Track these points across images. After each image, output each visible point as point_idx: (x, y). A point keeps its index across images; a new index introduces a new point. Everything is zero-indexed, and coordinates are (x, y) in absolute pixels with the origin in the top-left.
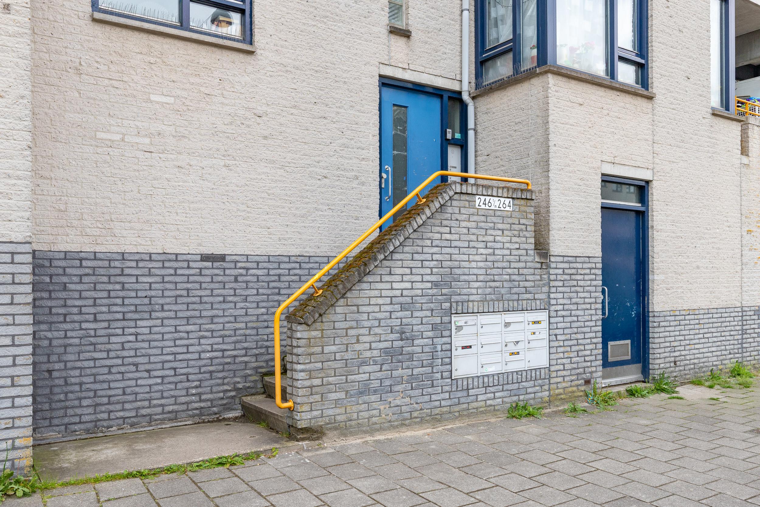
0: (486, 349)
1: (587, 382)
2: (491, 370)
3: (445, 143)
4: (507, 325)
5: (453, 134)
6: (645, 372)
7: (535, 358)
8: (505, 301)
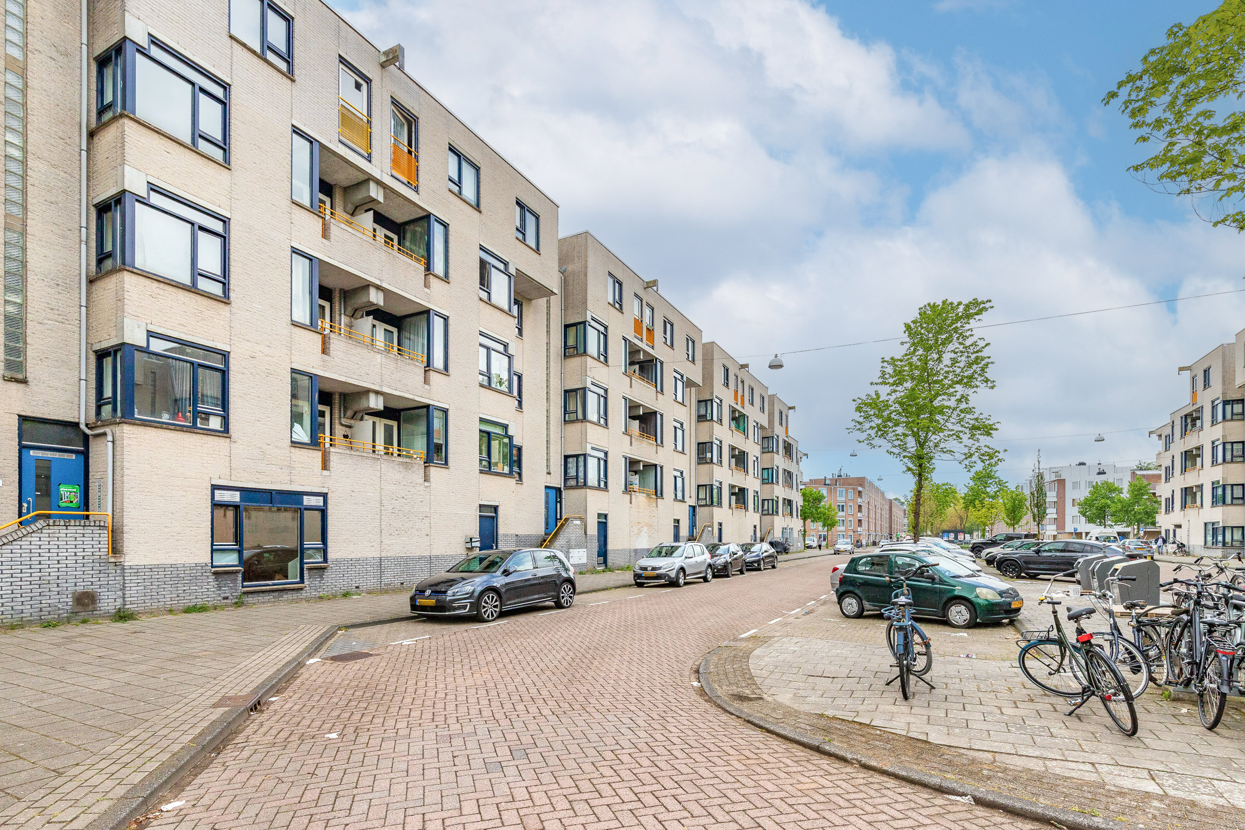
0: (575, 558)
1: (595, 568)
2: (576, 562)
3: (557, 502)
4: (579, 552)
5: (559, 500)
6: (606, 566)
7: (584, 561)
8: (579, 546)
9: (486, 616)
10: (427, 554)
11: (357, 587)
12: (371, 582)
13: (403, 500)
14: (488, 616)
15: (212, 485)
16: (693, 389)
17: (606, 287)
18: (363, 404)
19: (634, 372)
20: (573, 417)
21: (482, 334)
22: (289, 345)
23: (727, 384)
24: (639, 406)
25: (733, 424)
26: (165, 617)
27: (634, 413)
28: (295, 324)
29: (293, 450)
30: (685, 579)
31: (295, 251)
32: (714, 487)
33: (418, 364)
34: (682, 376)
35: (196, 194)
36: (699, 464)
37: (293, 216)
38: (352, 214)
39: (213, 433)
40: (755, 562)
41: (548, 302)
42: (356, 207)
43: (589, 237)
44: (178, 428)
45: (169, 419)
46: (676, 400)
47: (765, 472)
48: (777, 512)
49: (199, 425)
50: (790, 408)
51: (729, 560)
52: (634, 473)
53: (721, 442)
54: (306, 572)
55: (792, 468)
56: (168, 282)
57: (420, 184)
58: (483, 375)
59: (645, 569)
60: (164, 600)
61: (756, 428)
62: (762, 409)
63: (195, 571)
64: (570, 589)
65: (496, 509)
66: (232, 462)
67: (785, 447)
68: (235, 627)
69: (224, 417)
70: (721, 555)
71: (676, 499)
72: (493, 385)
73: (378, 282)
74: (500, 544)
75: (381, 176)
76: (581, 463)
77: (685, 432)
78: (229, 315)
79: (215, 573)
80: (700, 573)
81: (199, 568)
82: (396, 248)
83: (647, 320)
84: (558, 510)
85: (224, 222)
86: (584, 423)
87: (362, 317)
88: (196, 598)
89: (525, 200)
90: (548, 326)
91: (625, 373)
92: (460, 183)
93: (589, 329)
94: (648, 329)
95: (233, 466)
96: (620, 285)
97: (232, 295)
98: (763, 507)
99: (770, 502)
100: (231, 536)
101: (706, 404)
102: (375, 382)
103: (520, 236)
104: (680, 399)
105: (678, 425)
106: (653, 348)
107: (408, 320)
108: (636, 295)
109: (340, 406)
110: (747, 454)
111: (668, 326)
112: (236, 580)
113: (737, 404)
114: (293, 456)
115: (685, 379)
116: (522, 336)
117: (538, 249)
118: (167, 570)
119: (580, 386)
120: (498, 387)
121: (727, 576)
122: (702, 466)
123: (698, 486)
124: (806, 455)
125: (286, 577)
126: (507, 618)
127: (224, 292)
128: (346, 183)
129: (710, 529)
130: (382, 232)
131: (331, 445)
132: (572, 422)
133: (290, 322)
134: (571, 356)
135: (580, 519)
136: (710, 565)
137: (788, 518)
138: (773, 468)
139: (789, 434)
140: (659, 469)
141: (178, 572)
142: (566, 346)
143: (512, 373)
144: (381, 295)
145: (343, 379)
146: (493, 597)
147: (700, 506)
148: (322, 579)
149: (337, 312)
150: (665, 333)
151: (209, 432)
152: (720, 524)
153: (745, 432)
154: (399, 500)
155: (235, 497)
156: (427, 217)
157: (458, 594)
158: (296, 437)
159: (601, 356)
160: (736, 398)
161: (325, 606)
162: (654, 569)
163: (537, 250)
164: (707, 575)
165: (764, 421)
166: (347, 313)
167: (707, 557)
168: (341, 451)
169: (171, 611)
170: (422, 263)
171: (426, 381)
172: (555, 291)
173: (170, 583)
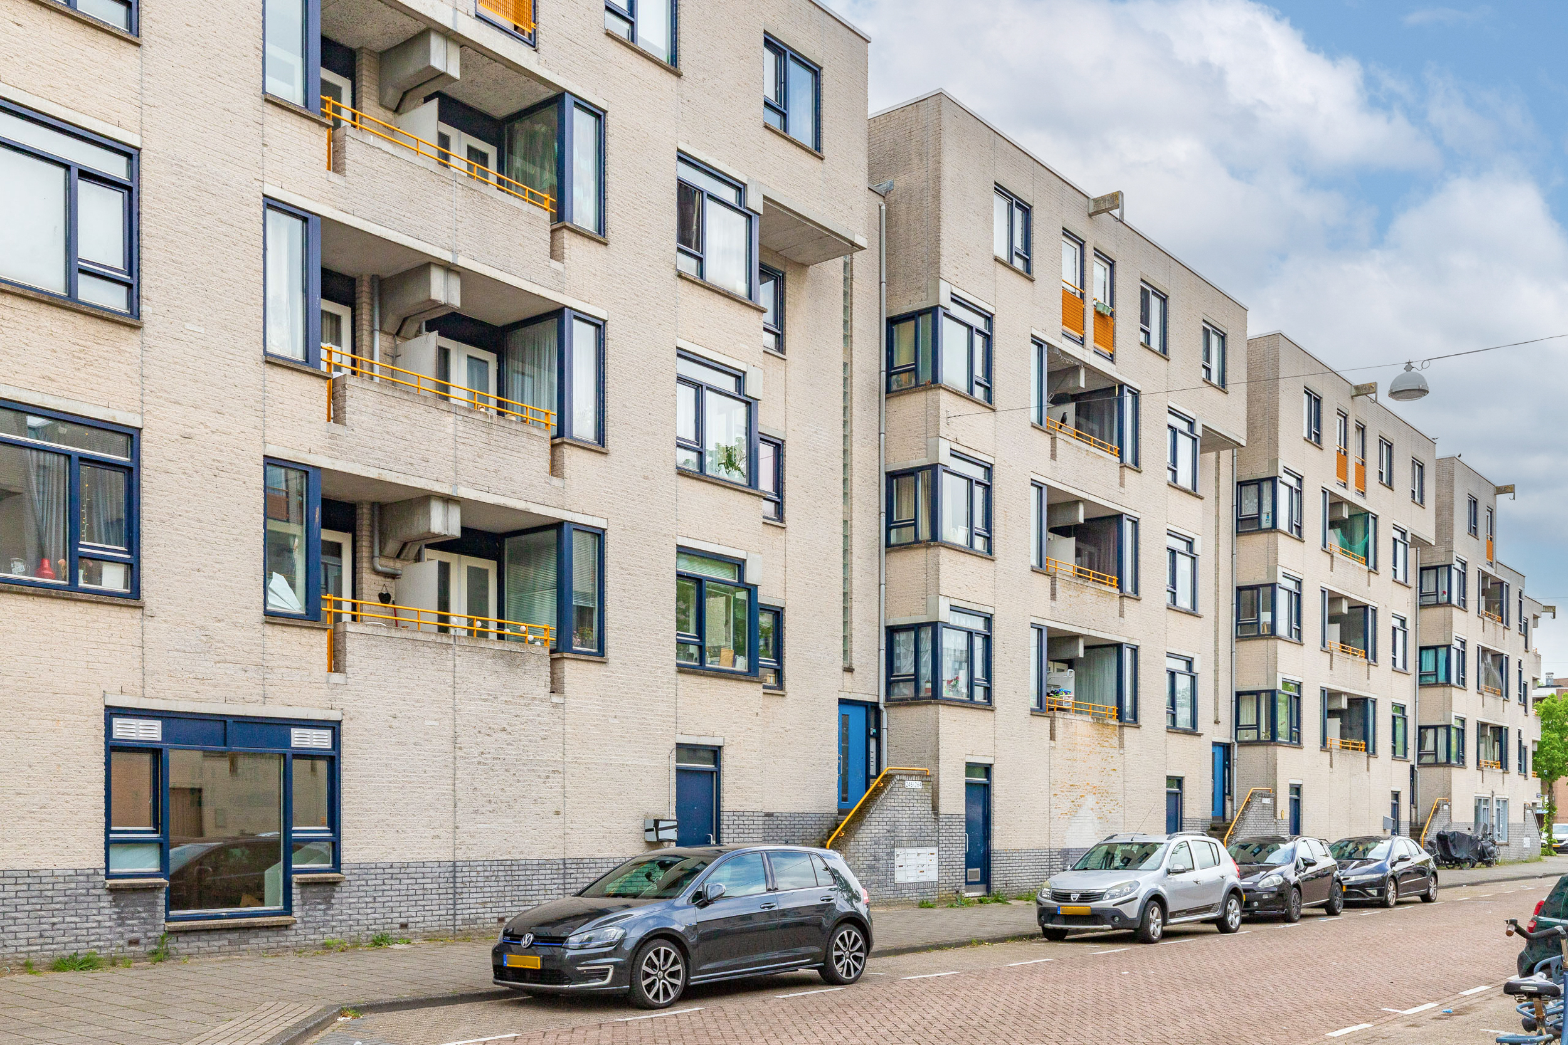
0: (909, 868)
1: (957, 892)
2: (911, 880)
3: (868, 736)
4: (918, 854)
5: (873, 731)
6: (988, 889)
7: (932, 875)
8: (918, 841)
9: (650, 996)
10: (556, 854)
11: (404, 926)
12: (434, 915)
13: (503, 735)
14: (657, 996)
15: (107, 708)
16: (1225, 455)
17: (989, 221)
18: (417, 528)
19: (1063, 420)
20: (907, 534)
21: (682, 354)
22: (259, 406)
23: (1318, 436)
24: (1076, 502)
25: (1335, 538)
26: (16, 977)
27: (1061, 522)
28: (272, 361)
29: (269, 630)
30: (1164, 923)
31: (271, 204)
32: (1280, 697)
33: (535, 431)
34: (1191, 424)
35: (74, 105)
36: (1240, 638)
37: (267, 129)
38: (397, 110)
39: (108, 599)
40: (1372, 884)
41: (848, 267)
42: (405, 94)
43: (945, 103)
44: (40, 590)
45: (25, 574)
46: (1173, 484)
47: (1429, 657)
48: (1461, 759)
49: (82, 583)
50: (1501, 490)
51: (1293, 879)
52: (1064, 666)
53: (1299, 583)
54: (295, 891)
55: (1508, 643)
56: (20, 291)
57: (541, 28)
58: (686, 448)
59: (1064, 897)
60: (15, 943)
61: (1400, 547)
62: (1419, 498)
63: (73, 885)
64: (856, 940)
65: (715, 753)
66: (147, 658)
67: (1484, 592)
68: (140, 1001)
69: (131, 565)
70: (1274, 867)
71: (1173, 728)
72: (708, 472)
73: (448, 257)
74: (727, 833)
75: (455, 19)
76: (926, 645)
77: (1200, 561)
78: (139, 351)
79: (112, 890)
80: (1208, 909)
81: (81, 878)
82: (492, 179)
83: (1096, 292)
84: (873, 755)
85: (129, 156)
86: (931, 551)
87: (418, 333)
88: (77, 941)
89: (785, 35)
90: (847, 324)
91: (1039, 425)
92: (632, 13)
93: (946, 325)
94: (1099, 315)
95: (149, 666)
96: (1027, 211)
97: (146, 308)
98: (1421, 745)
99: (1442, 733)
100: (146, 811)
101: (1260, 491)
102: (441, 477)
103: (775, 120)
104: (1184, 480)
105: (1181, 546)
106: (1112, 358)
107: (521, 332)
108: (1067, 233)
109: (372, 532)
110: (1374, 611)
111: (1155, 304)
112: (154, 904)
113: (1345, 486)
114: (269, 643)
115: (1199, 430)
116: (783, 352)
117: (818, 148)
118: (20, 881)
119: (923, 462)
120: (723, 474)
121: (1287, 919)
122: (1247, 646)
123: (1239, 694)
124: (1552, 609)
125: (261, 901)
126: (703, 1002)
127: (130, 305)
128: (381, 44)
129: (1266, 801)
130: (460, 142)
131: (354, 618)
132: (905, 547)
133: (260, 357)
134: (903, 392)
135: (923, 776)
136: (1234, 891)
137: (1494, 775)
138: (1448, 647)
139: (1499, 556)
140: (1127, 654)
141: (42, 887)
142: (891, 370)
143: (756, 436)
144: (455, 283)
145: (372, 473)
146: (667, 955)
147: (1244, 744)
148: (330, 906)
149: (366, 327)
150: (1145, 319)
151: (101, 598)
152: (1297, 789)
153: (1369, 558)
154: (495, 736)
155: (151, 731)
156: (557, 99)
157: (593, 944)
158: (275, 604)
159: (977, 388)
160: (1342, 471)
161: (330, 963)
162: (1086, 897)
163: (816, 150)
164: (1226, 913)
165: (1424, 525)
166: (386, 328)
167: (1228, 872)
168: (368, 630)
169: (27, 967)
170: (547, 205)
171: (555, 469)
172: (860, 240)
173: (27, 908)
